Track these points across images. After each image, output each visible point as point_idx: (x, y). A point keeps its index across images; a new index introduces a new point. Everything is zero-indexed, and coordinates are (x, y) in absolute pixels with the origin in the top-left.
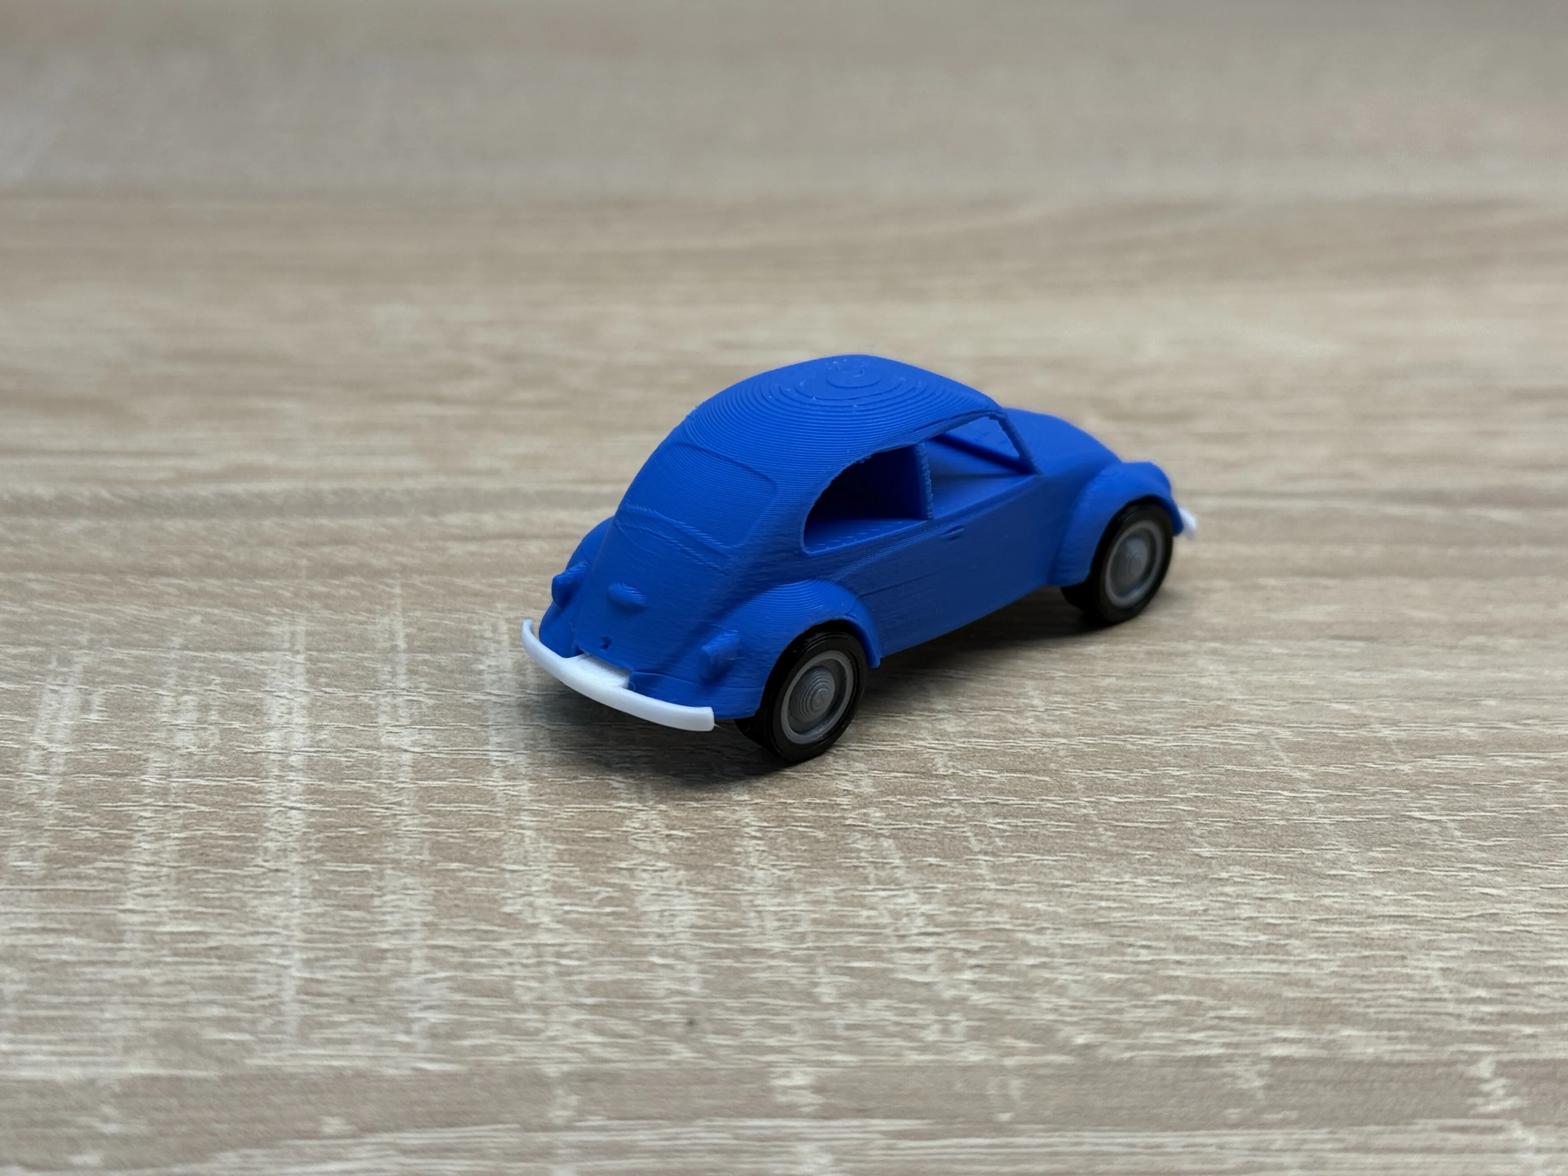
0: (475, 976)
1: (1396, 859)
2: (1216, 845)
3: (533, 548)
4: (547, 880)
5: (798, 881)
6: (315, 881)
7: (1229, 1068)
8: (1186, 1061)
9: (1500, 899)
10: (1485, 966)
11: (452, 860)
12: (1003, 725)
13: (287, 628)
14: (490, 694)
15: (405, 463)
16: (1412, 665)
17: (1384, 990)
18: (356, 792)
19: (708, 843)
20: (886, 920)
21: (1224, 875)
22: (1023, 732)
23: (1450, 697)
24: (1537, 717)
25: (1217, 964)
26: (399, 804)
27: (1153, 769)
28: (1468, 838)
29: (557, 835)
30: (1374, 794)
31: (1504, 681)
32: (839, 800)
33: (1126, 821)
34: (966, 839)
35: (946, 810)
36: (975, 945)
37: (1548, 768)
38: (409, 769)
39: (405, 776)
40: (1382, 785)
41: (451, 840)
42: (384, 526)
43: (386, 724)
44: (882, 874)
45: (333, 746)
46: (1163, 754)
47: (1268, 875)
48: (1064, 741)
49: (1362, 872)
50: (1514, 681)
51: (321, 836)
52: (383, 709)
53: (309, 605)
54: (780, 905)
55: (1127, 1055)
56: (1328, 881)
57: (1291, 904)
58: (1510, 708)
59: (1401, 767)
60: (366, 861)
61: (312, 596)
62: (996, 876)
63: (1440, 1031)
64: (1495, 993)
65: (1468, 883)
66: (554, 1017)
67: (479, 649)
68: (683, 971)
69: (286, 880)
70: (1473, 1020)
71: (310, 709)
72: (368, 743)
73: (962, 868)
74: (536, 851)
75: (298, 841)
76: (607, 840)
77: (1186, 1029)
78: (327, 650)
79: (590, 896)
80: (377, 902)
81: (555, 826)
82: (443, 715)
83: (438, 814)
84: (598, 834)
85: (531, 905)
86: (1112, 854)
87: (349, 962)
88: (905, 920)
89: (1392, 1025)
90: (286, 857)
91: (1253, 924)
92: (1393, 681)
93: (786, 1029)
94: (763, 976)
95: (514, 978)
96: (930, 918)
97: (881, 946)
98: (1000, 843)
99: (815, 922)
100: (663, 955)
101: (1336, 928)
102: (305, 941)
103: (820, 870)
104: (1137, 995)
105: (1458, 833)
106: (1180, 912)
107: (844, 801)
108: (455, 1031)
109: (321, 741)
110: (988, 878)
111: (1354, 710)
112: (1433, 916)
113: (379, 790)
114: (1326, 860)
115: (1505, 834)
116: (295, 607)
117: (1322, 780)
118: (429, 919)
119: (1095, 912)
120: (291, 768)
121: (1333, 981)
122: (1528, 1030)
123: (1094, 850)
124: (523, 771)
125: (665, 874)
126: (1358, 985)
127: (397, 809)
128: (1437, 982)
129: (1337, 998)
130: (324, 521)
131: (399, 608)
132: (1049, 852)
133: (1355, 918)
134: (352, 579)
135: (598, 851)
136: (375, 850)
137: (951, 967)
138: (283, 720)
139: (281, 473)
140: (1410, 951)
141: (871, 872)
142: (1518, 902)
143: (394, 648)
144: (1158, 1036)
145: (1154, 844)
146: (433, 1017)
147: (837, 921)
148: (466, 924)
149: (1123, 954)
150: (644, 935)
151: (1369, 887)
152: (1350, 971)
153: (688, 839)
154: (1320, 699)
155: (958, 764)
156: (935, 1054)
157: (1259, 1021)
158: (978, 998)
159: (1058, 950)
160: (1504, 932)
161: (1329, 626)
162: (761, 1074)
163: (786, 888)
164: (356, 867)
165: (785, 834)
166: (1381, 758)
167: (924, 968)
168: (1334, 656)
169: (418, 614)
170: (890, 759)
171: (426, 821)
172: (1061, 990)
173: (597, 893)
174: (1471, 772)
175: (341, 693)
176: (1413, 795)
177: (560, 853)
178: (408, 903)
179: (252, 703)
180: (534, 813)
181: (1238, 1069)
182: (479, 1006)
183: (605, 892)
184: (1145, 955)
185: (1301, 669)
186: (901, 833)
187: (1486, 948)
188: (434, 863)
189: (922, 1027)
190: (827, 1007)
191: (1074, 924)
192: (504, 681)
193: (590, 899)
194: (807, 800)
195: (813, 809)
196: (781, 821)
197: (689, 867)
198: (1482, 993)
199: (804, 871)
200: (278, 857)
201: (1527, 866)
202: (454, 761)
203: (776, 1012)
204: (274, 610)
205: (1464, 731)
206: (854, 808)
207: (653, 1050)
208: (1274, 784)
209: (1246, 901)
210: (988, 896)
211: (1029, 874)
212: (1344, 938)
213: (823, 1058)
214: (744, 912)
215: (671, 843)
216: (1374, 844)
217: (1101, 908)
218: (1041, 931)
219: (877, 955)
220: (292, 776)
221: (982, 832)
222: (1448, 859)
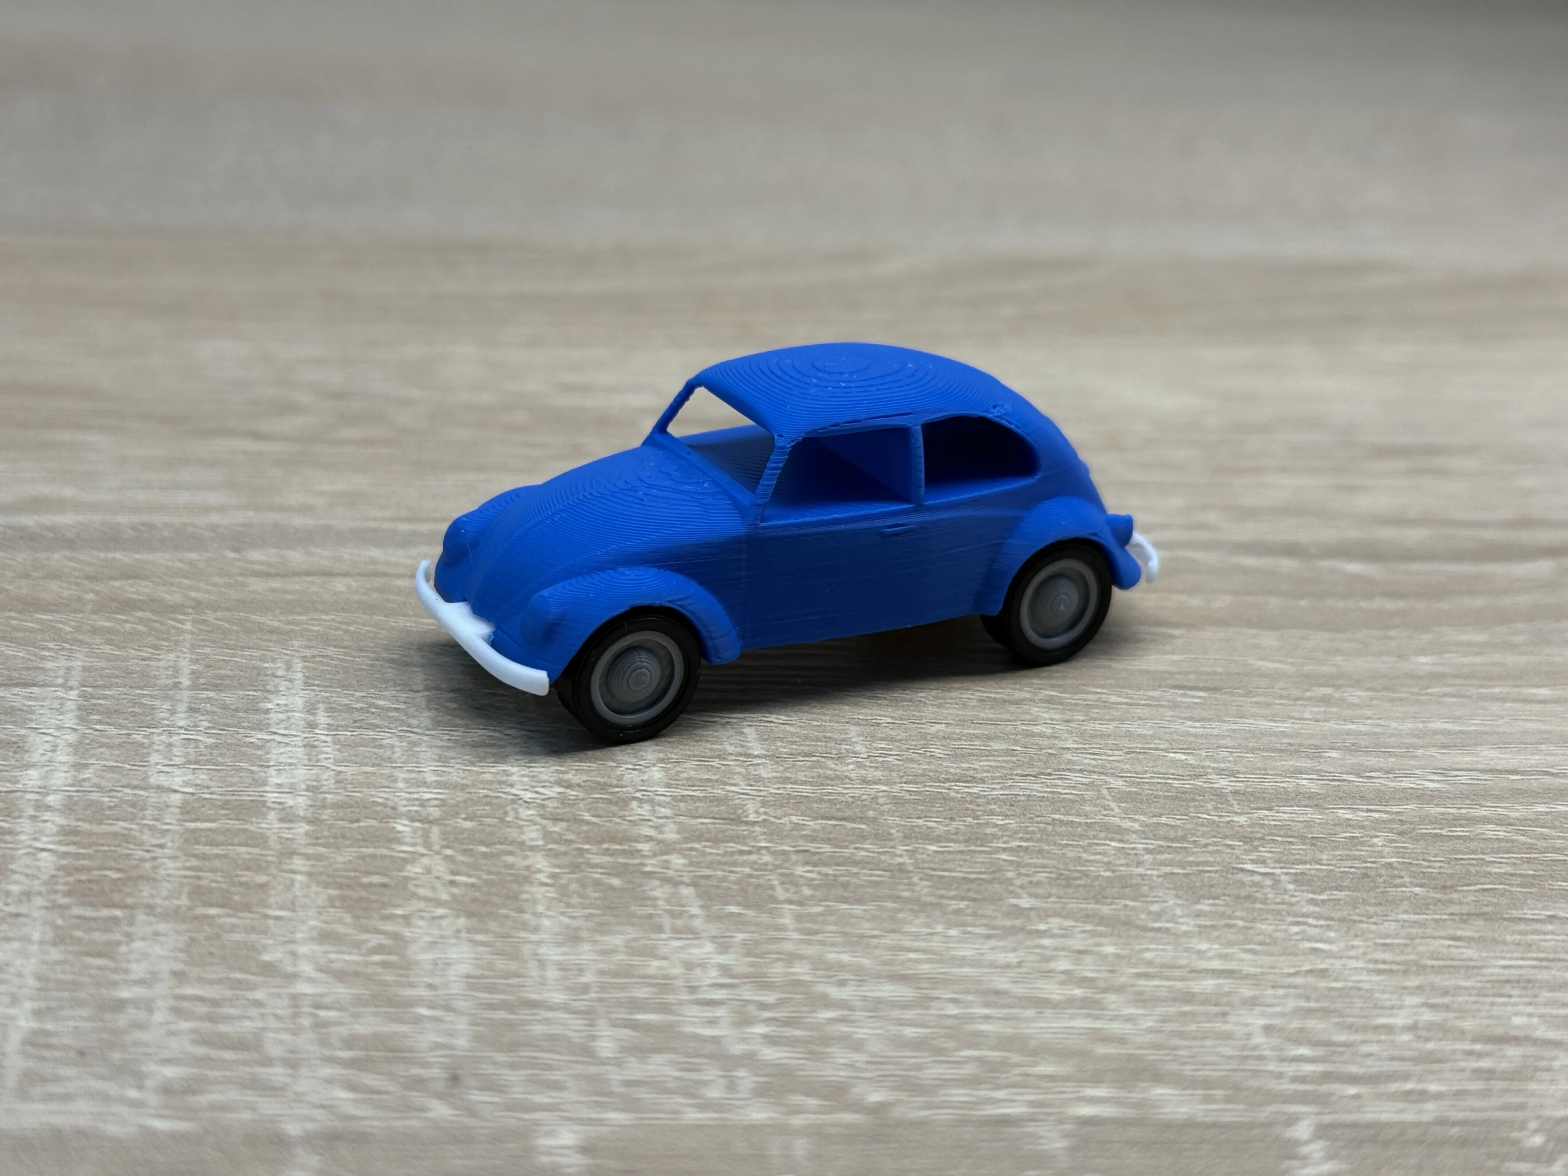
0: (223, 1028)
1: (1224, 913)
2: (1036, 896)
3: (340, 585)
4: (313, 928)
5: (588, 929)
6: (57, 927)
7: (1031, 1128)
8: (986, 1122)
9: (1329, 955)
10: (1311, 1024)
11: (211, 905)
12: (821, 771)
13: (63, 663)
14: (275, 733)
15: (214, 498)
16: (1254, 716)
17: (1203, 1047)
18: (116, 834)
19: (494, 890)
20: (677, 971)
21: (1042, 927)
22: (842, 779)
23: (1293, 748)
24: (1380, 770)
25: (1027, 1020)
26: (161, 846)
27: (976, 817)
28: (1302, 891)
29: (330, 880)
30: (1206, 845)
31: (1348, 733)
32: (639, 846)
33: (944, 870)
34: (772, 887)
35: (753, 857)
36: (770, 998)
37: (1390, 821)
38: (177, 810)
39: (171, 819)
40: (1215, 837)
41: (214, 885)
42: (181, 561)
43: (157, 764)
44: (679, 923)
45: (96, 786)
46: (988, 803)
47: (1089, 927)
48: (885, 788)
49: (1187, 925)
50: (1359, 733)
51: (71, 879)
52: (156, 747)
53: (88, 640)
54: (565, 954)
55: (923, 1113)
56: (1151, 934)
57: (1110, 959)
58: (1352, 760)
59: (1236, 819)
60: (115, 906)
61: (94, 631)
62: (799, 926)
63: (1258, 1090)
64: (1320, 1052)
65: (1298, 937)
66: (304, 1071)
67: (268, 687)
68: (451, 1022)
69: (25, 925)
70: (1295, 1079)
71: (75, 748)
72: (136, 783)
73: (765, 918)
74: (306, 896)
75: (45, 883)
76: (385, 885)
77: (988, 1086)
78: (104, 687)
79: (358, 945)
80: (123, 949)
81: (330, 871)
82: (222, 755)
83: (204, 857)
84: (375, 879)
85: (293, 954)
86: (924, 905)
87: (84, 1013)
88: (698, 971)
89: (1207, 1084)
90: (29, 900)
91: (1069, 978)
92: (1234, 731)
93: (558, 1086)
94: (538, 1029)
95: (264, 1029)
96: (725, 970)
97: (671, 998)
98: (807, 891)
99: (602, 973)
100: (431, 1007)
101: (1156, 983)
102: (39, 990)
103: (612, 919)
104: (939, 1051)
105: (1291, 887)
106: (993, 965)
107: (645, 847)
108: (192, 1087)
109: (84, 780)
110: (791, 927)
111: (1191, 760)
112: (1260, 970)
113: (141, 832)
114: (1150, 913)
115: (1339, 888)
116: (74, 641)
117: (1150, 832)
118: (179, 966)
119: (903, 963)
120: (48, 808)
121: (1148, 1038)
122: (1352, 1090)
123: (907, 900)
124: (301, 813)
125: (444, 922)
126: (1175, 1042)
127: (158, 852)
128: (1259, 1039)
129: (1151, 1056)
130: (118, 555)
131: (187, 645)
132: (859, 901)
133: (1176, 973)
134: (140, 614)
135: (373, 897)
136: (129, 895)
137: (743, 1020)
138: (46, 758)
139: (77, 506)
140: (1232, 1006)
141: (667, 921)
142: (1350, 958)
143: (177, 686)
144: (959, 1095)
145: (971, 894)
146: (170, 1072)
147: (624, 972)
148: (219, 972)
149: (928, 1008)
150: (412, 985)
151: (1194, 940)
152: (1169, 1027)
153: (473, 885)
154: (1156, 749)
155: (770, 811)
156: (716, 1112)
157: (1066, 1079)
158: (770, 1054)
159: (859, 1004)
160: (1332, 989)
161: (1172, 674)
162: (524, 1134)
163: (573, 938)
164: (105, 912)
165: (578, 880)
166: (1216, 808)
167: (712, 1022)
168: (1174, 705)
169: (207, 650)
170: (698, 804)
171: (188, 864)
172: (858, 1046)
173: (368, 941)
174: (1308, 824)
175: (112, 731)
176: (1247, 847)
177: (331, 900)
178: (158, 950)
179: (14, 739)
180: (308, 857)
181: (1041, 1129)
182: (223, 1060)
183: (375, 940)
184: (952, 1010)
185: (1140, 718)
186: (702, 881)
187: (1313, 1004)
188: (191, 908)
189: (706, 1083)
190: (603, 1062)
191: (879, 976)
192: (292, 720)
193: (359, 948)
194: (605, 846)
195: (611, 855)
196: (575, 868)
197: (470, 915)
198: (1304, 1051)
199: (596, 920)
200: (19, 902)
201: (1361, 922)
202: (227, 802)
203: (550, 1068)
204: (51, 645)
205: (1304, 782)
206: (655, 855)
207: (408, 1108)
208: (1102, 835)
209: (1063, 953)
210: (789, 947)
211: (835, 924)
212: (1164, 994)
213: (594, 1116)
214: (526, 961)
215: (455, 890)
216: (1203, 897)
217: (910, 960)
218: (842, 983)
219: (663, 1008)
220: (47, 816)
221: (789, 880)
222: (1278, 912)
